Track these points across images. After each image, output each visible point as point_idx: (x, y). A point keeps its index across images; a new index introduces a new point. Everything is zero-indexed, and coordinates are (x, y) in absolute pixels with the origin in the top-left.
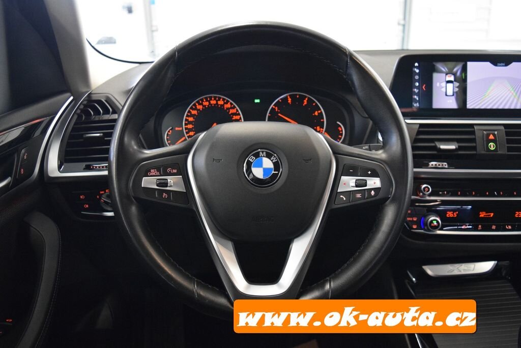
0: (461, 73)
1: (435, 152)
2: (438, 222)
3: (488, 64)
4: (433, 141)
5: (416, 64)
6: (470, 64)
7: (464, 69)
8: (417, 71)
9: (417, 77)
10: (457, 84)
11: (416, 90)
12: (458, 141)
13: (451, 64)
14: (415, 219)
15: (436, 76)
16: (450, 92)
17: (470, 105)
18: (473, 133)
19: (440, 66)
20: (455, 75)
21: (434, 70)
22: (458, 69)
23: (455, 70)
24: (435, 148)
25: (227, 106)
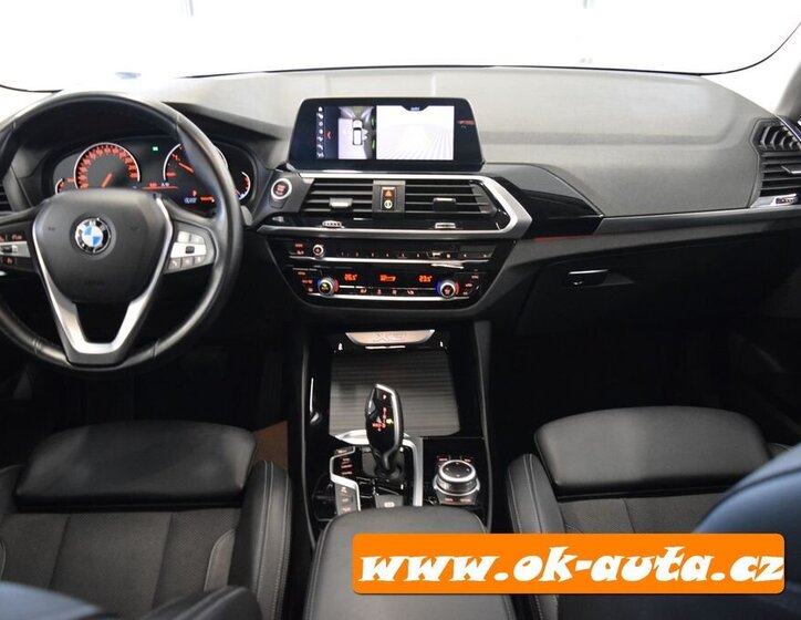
0: (370, 119)
1: (329, 210)
2: (328, 285)
3: (400, 109)
4: (328, 197)
5: (320, 109)
6: (379, 108)
7: (374, 114)
8: (321, 116)
9: (321, 124)
10: (365, 132)
11: (321, 139)
12: (355, 197)
13: (358, 109)
14: (310, 282)
15: (341, 122)
16: (358, 141)
17: (379, 156)
18: (370, 189)
19: (346, 111)
20: (363, 121)
21: (339, 115)
22: (367, 113)
23: (363, 116)
24: (327, 206)
25: (121, 155)
